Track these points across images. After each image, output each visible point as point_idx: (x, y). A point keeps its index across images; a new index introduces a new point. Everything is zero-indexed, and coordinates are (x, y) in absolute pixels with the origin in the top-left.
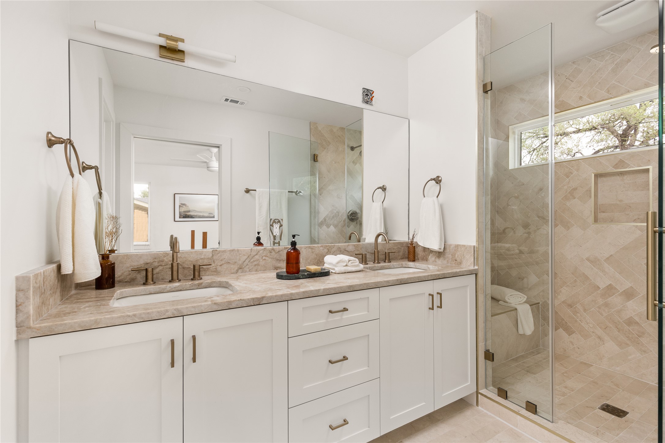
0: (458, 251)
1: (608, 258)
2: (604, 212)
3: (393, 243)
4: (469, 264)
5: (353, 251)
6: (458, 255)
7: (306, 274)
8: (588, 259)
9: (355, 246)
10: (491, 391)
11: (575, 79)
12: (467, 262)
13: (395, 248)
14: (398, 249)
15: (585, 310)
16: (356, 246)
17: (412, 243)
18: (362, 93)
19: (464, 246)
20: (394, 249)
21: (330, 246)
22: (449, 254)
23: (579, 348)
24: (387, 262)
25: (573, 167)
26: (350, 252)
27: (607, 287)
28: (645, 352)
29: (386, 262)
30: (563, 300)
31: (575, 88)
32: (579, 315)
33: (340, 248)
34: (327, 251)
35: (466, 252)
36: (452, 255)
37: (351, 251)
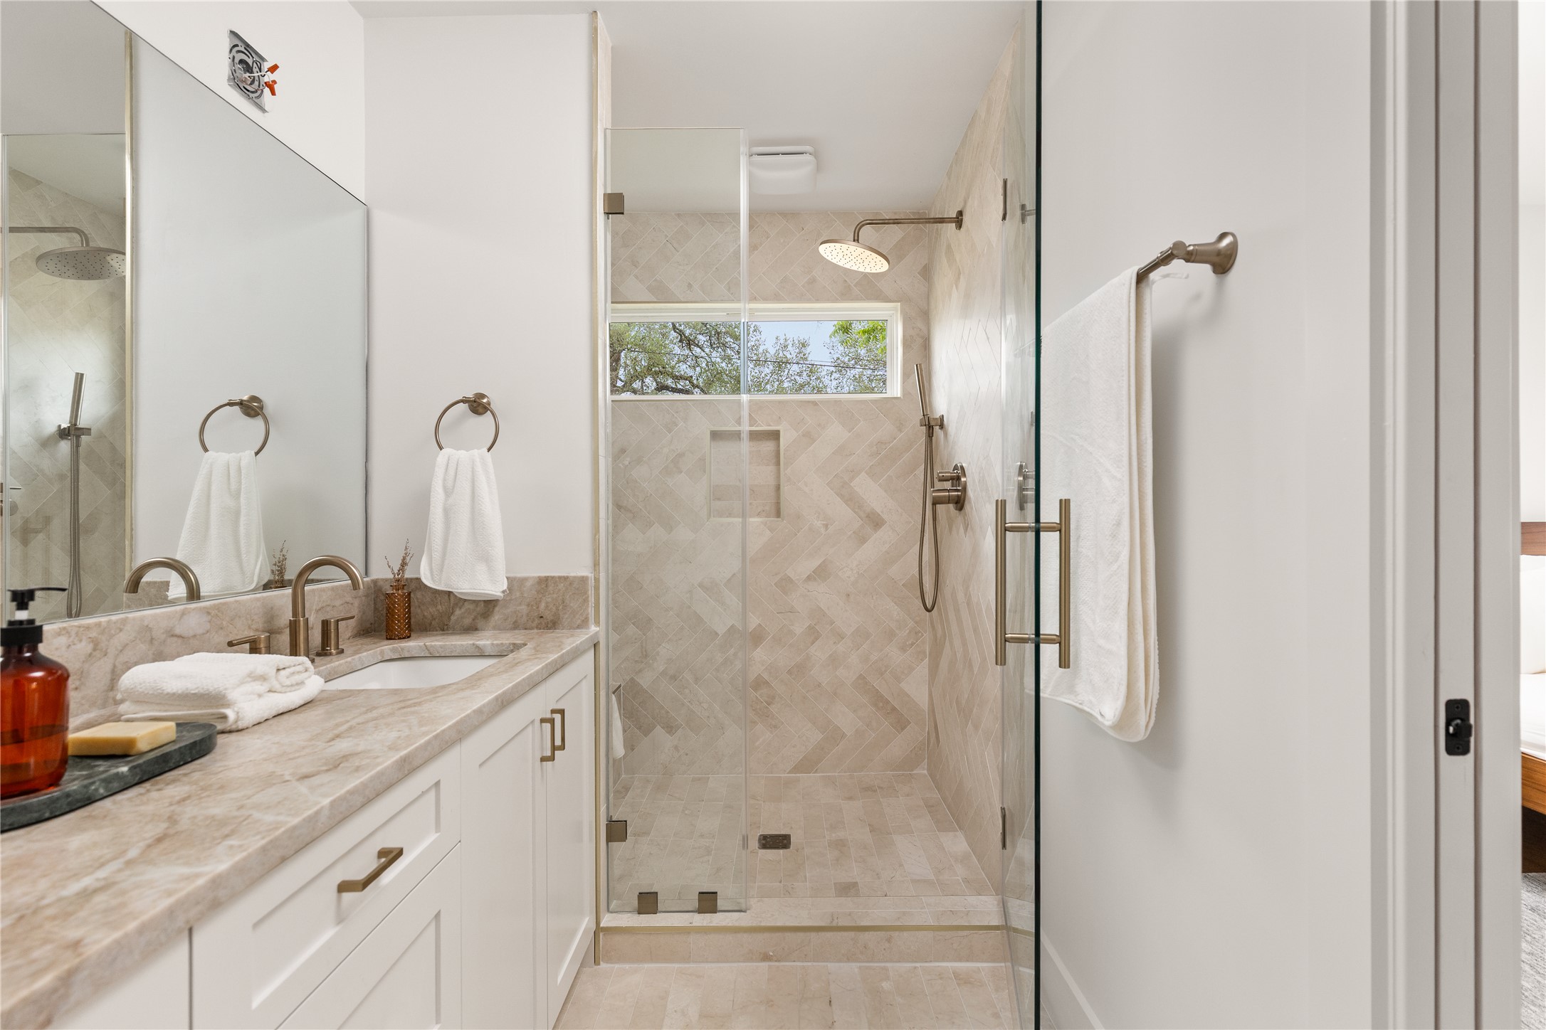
0: (547, 594)
1: (729, 580)
2: (719, 499)
3: (333, 589)
4: (579, 622)
5: (201, 631)
6: (547, 603)
7: (125, 769)
8: (701, 585)
9: (209, 613)
10: (619, 910)
11: (682, 248)
12: (574, 617)
13: (338, 603)
14: (346, 605)
15: (696, 680)
16: (213, 613)
17: (400, 584)
18: (228, 50)
19: (566, 578)
20: (333, 607)
21: (104, 624)
22: (520, 604)
23: (687, 754)
24: (333, 651)
25: (677, 412)
26: (189, 638)
27: (729, 630)
28: (775, 727)
29: (331, 654)
30: (661, 668)
31: (680, 265)
32: (687, 691)
33: (148, 629)
34: (89, 648)
35: (571, 593)
36: (528, 605)
37: (195, 636)
